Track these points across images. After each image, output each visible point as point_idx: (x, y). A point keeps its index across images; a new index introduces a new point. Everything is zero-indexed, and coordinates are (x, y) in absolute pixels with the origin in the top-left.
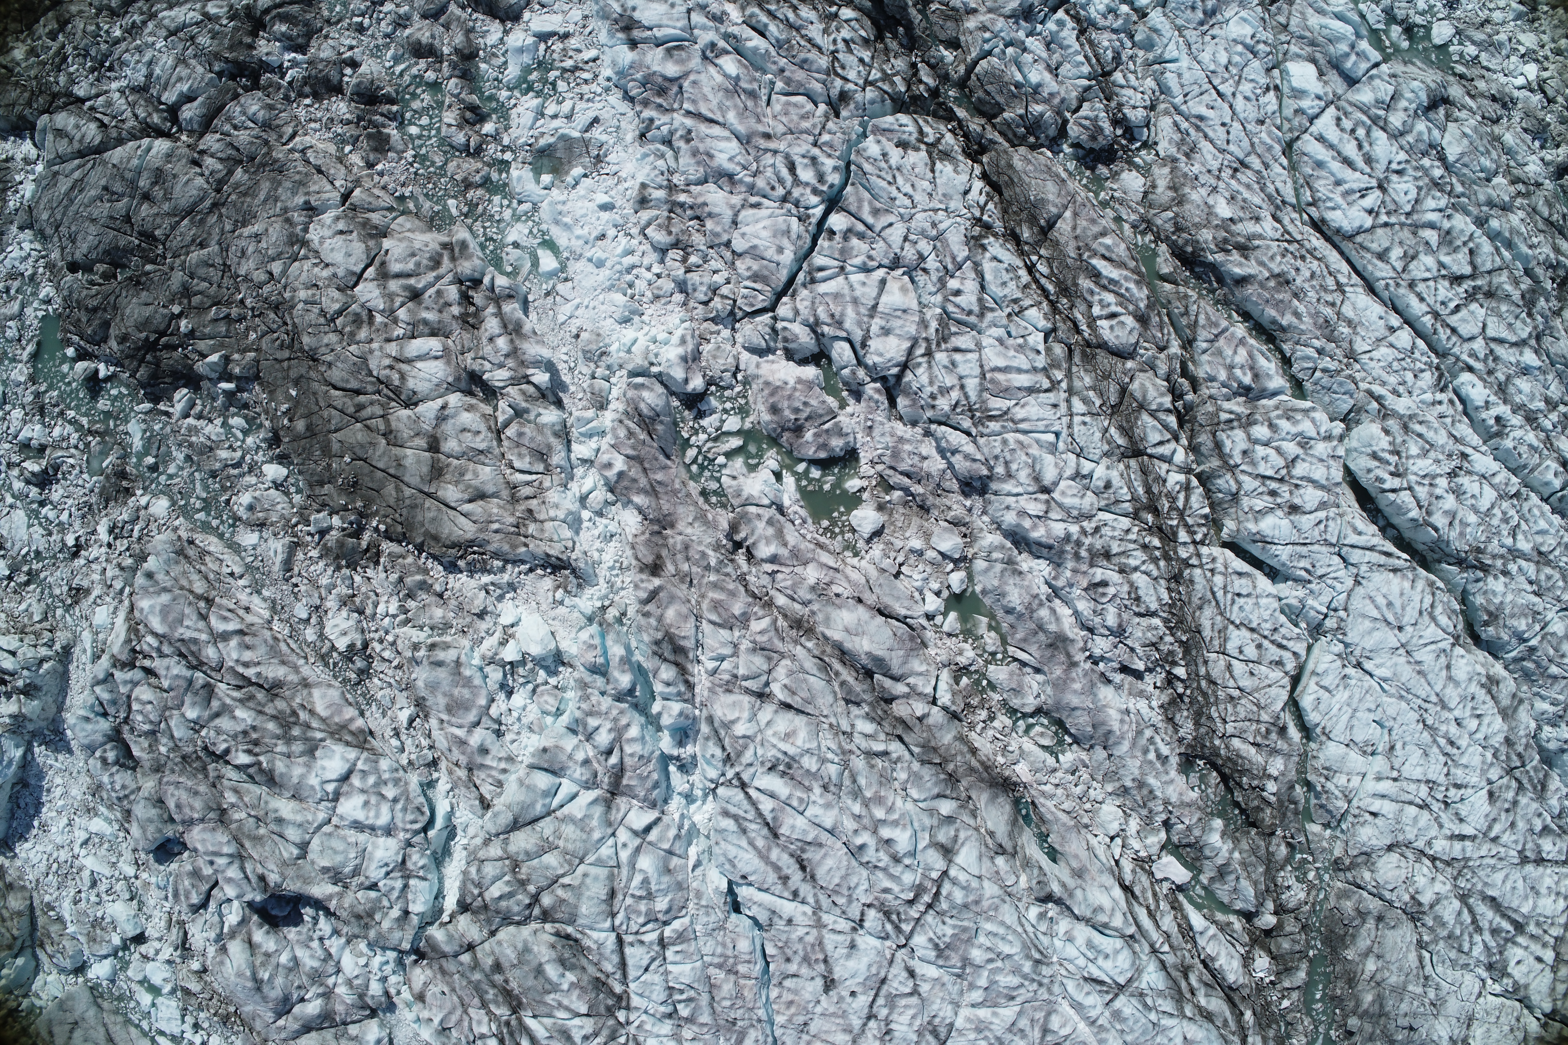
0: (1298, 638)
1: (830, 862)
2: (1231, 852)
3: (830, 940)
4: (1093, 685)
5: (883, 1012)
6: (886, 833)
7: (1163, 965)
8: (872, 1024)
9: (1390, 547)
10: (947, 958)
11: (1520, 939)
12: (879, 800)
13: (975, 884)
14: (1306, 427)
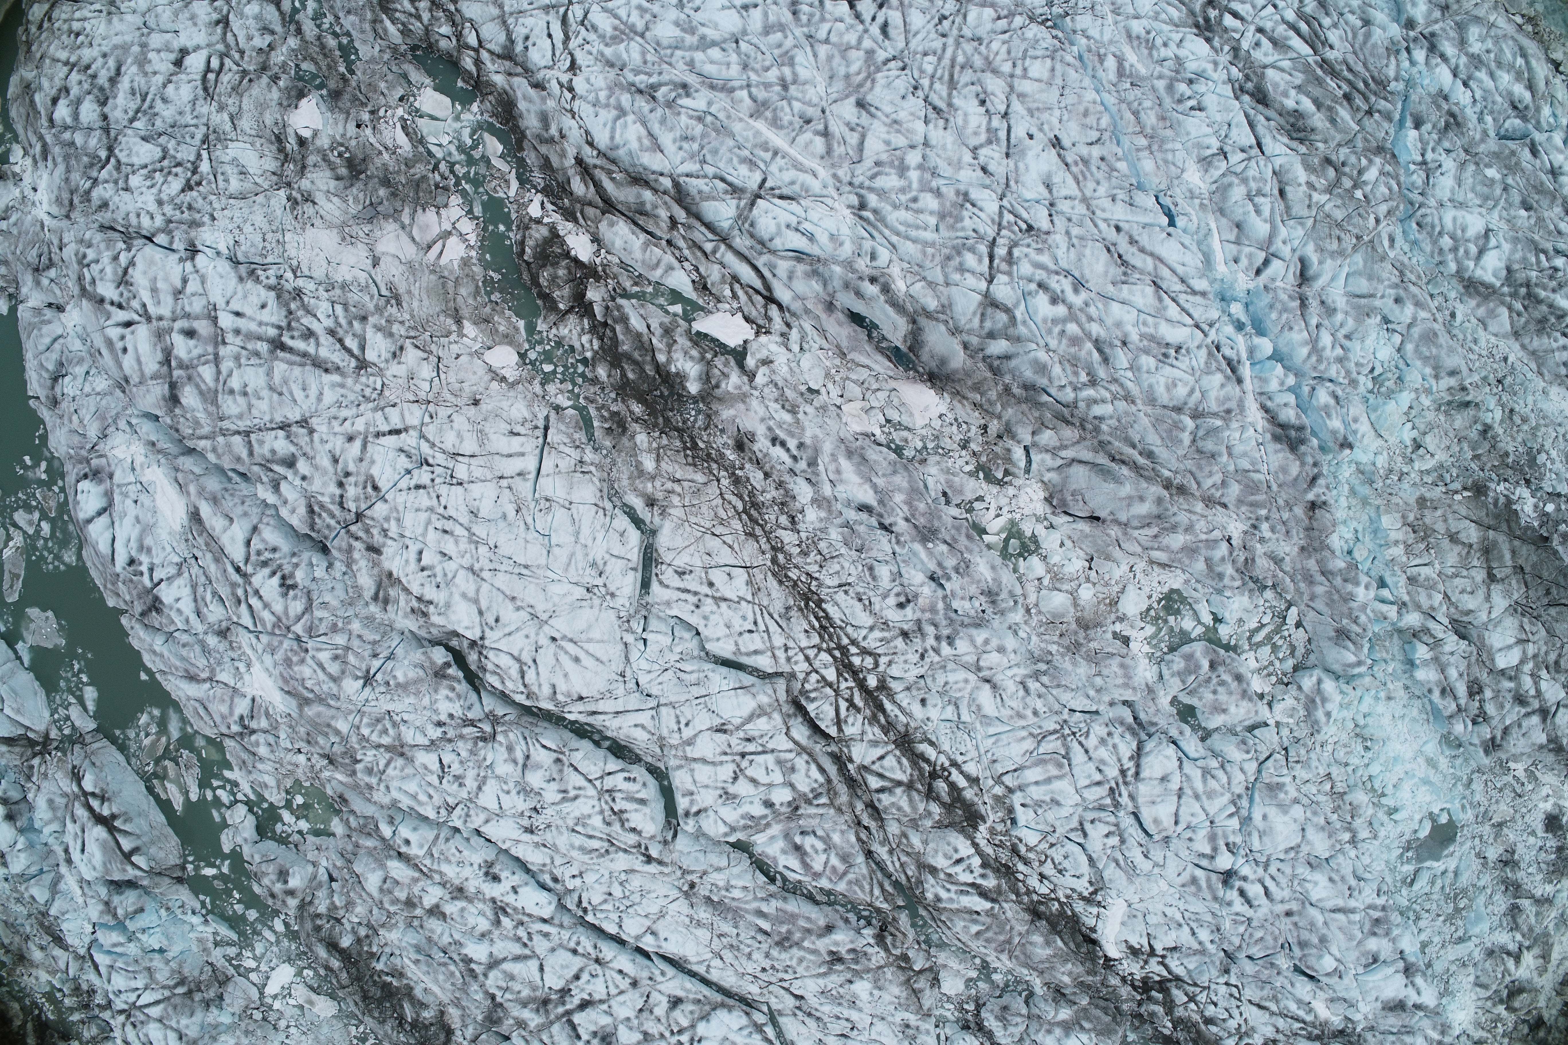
0: (668, 604)
1: (1100, 267)
2: (669, 361)
3: (1071, 188)
4: (881, 502)
5: (996, 122)
6: (1061, 310)
7: (709, 226)
8: (1002, 108)
9: (597, 721)
10: (958, 193)
11: (272, 332)
12: (1075, 341)
13: (956, 277)
14: (731, 814)
